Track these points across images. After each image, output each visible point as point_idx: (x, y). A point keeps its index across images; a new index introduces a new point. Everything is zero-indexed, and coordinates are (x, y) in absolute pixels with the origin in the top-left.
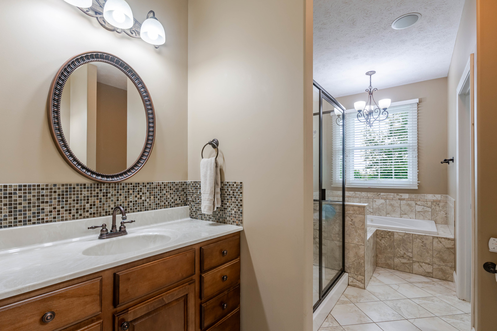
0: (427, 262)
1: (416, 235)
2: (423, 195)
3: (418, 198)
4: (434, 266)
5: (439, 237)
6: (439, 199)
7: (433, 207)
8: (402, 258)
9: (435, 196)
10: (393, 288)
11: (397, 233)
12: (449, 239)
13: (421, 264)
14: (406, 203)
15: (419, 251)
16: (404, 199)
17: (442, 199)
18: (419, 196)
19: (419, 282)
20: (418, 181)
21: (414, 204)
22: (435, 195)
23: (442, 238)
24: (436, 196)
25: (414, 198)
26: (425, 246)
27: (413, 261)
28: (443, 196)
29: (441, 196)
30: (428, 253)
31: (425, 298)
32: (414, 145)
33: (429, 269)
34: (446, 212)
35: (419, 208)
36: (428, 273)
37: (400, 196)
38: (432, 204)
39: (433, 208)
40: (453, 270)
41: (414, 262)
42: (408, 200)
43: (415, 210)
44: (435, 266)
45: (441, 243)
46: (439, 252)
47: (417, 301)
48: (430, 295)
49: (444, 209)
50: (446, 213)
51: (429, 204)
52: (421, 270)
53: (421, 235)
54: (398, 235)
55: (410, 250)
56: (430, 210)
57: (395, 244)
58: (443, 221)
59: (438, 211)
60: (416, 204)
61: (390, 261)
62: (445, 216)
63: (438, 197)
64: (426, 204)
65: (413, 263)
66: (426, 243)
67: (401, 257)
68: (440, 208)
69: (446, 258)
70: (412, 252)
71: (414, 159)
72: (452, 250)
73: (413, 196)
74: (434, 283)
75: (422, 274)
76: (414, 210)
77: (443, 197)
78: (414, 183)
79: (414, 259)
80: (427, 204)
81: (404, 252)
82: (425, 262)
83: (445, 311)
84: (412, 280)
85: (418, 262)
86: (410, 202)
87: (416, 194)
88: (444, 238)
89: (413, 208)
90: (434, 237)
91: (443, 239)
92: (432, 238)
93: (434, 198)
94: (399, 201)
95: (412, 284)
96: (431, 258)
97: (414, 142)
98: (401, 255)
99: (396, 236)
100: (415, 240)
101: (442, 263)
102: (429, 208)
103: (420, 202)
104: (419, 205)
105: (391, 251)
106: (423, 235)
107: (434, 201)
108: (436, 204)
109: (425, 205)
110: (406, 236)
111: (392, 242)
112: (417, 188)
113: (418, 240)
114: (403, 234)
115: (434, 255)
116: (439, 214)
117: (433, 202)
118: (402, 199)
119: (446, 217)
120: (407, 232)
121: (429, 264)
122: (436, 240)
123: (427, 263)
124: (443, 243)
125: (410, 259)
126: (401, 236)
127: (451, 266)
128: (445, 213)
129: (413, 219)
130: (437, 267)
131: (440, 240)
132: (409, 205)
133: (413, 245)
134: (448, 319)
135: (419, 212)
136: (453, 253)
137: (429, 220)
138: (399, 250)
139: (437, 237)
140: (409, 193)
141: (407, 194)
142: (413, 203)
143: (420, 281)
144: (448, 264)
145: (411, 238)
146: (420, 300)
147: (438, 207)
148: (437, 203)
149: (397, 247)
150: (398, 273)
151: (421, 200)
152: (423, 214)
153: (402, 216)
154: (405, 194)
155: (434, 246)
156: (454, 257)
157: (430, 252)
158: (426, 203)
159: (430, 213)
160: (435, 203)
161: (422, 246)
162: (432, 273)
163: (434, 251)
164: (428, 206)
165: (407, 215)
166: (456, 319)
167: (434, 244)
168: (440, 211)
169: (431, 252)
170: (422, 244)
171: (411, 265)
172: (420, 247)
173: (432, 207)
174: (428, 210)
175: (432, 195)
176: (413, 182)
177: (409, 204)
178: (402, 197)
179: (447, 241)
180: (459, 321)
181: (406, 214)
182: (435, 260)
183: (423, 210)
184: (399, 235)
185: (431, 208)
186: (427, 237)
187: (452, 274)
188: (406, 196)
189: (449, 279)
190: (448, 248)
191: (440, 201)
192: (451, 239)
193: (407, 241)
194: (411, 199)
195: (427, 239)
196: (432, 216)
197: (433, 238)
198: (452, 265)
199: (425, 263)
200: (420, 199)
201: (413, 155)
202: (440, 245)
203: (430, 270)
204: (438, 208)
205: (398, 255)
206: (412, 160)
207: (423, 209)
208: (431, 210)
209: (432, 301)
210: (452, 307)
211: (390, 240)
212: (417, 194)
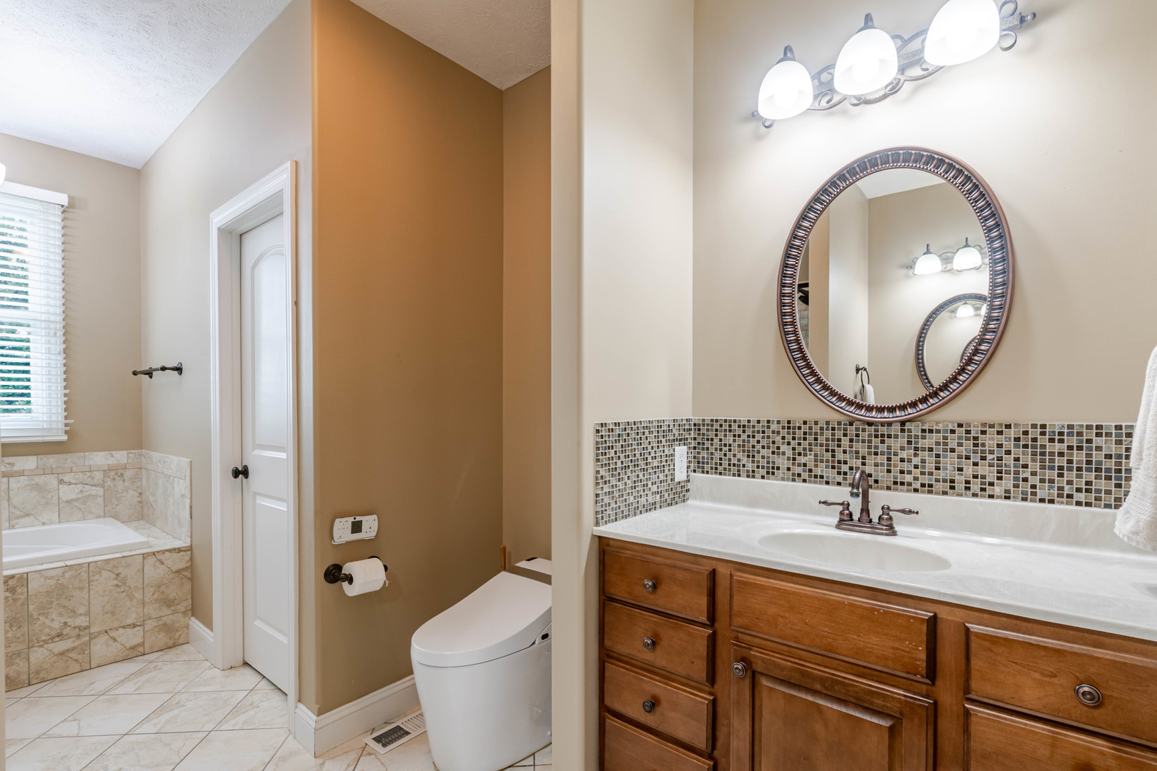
0: (130, 621)
1: (99, 563)
2: (82, 454)
3: (67, 465)
4: (147, 624)
5: (158, 552)
6: (124, 461)
7: (109, 483)
8: (57, 639)
9: (112, 456)
10: (65, 735)
11: (38, 575)
12: (179, 550)
13: (113, 634)
14: (26, 483)
15: (108, 602)
16: (21, 473)
17: (130, 461)
18: (70, 460)
19: (122, 682)
20: (66, 418)
21: (55, 483)
22: (113, 453)
23: (164, 552)
24: (116, 456)
25: (54, 466)
26: (125, 584)
27: (90, 634)
28: (131, 453)
29: (128, 453)
30: (131, 598)
31: (161, 709)
32: (52, 318)
33: (131, 637)
34: (140, 492)
35: (67, 493)
36: (133, 648)
37: (9, 464)
38: (105, 476)
39: (109, 486)
40: (190, 615)
41: (93, 637)
42: (33, 473)
43: (59, 498)
44: (150, 624)
45: (162, 563)
46: (159, 586)
47: (148, 728)
48: (166, 697)
49: (136, 483)
50: (140, 494)
51: (99, 476)
52: (115, 649)
53: (113, 559)
54: (42, 580)
55: (82, 610)
56: (100, 491)
57: (31, 607)
58: (133, 514)
59: (120, 491)
60: (61, 482)
61: (14, 667)
62: (139, 499)
63: (121, 457)
64: (90, 479)
65: (90, 639)
66: (127, 576)
67: (52, 638)
68: (127, 483)
69: (173, 595)
70: (88, 613)
71: (53, 357)
72: (187, 574)
73: (51, 460)
74: (154, 664)
75: (118, 659)
76: (55, 500)
77: (131, 455)
78: (54, 426)
79: (94, 629)
80: (93, 478)
81: (63, 620)
82: (123, 624)
83: (216, 710)
84: (100, 686)
85: (106, 632)
86: (40, 480)
87: (59, 455)
88: (170, 551)
89: (50, 495)
90: (145, 556)
91: (167, 553)
92: (142, 558)
93: (111, 461)
94: (5, 480)
95: (107, 697)
96: (138, 610)
97: (52, 310)
98: (54, 633)
99: (34, 585)
100: (96, 577)
101: (166, 611)
102: (98, 488)
103: (73, 474)
104: (70, 484)
105: (18, 635)
106: (117, 558)
107: (110, 468)
108: (117, 474)
109: (87, 482)
110: (67, 575)
111: (22, 604)
112: (65, 438)
113: (105, 574)
114: (60, 571)
115: (147, 600)
116: (123, 499)
117: (108, 471)
118: (15, 471)
119: (140, 502)
120: (69, 563)
121: (134, 626)
122: (151, 560)
123: (130, 625)
124: (166, 563)
125: (81, 633)
126: (52, 578)
127: (184, 609)
128: (138, 495)
129: (52, 523)
130: (154, 624)
131: (160, 557)
132: (37, 488)
133: (91, 592)
134: (233, 722)
135: (69, 502)
136: (189, 579)
137: (99, 517)
138: (48, 622)
139: (154, 553)
140: (37, 455)
141: (30, 457)
142: (52, 481)
143: (122, 678)
144: (179, 607)
145: (85, 575)
146: (155, 721)
147: (121, 482)
148: (116, 472)
149: (39, 615)
150: (48, 689)
151: (74, 469)
152: (83, 507)
153: (13, 522)
154: (25, 457)
155: (145, 576)
156: (190, 587)
157: (136, 595)
158: (89, 476)
159: (100, 500)
160: (113, 474)
161: (117, 586)
162: (143, 644)
163: (146, 588)
164: (95, 481)
165: (32, 518)
166: (244, 713)
167: (145, 572)
168: (127, 491)
169: (138, 595)
170: (116, 582)
171: (85, 648)
172: (111, 591)
173: (106, 484)
174: (93, 493)
175: (104, 453)
176: (50, 422)
177: (37, 484)
178: (16, 468)
179: (175, 555)
180: (251, 713)
181: (27, 515)
182: (151, 610)
183: (80, 495)
184: (46, 578)
185: (103, 486)
186: (129, 560)
187: (187, 627)
188: (29, 463)
189: (181, 641)
190: (178, 572)
191: (125, 467)
192: (184, 549)
193: (71, 586)
194: (45, 471)
195: (128, 565)
196: (105, 506)
197: (144, 558)
198: (186, 607)
199: (124, 627)
200: (72, 468)
201: (50, 346)
202: (162, 570)
203: (138, 640)
204: (119, 483)
205: (44, 638)
206: (47, 361)
207: (81, 491)
208: (102, 492)
209: (181, 706)
210: (223, 694)
211: (15, 600)
212: (64, 455)
